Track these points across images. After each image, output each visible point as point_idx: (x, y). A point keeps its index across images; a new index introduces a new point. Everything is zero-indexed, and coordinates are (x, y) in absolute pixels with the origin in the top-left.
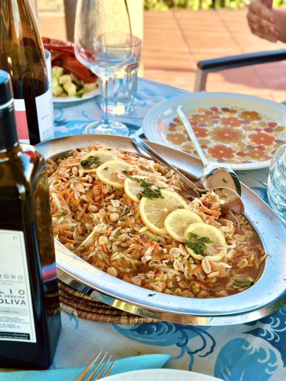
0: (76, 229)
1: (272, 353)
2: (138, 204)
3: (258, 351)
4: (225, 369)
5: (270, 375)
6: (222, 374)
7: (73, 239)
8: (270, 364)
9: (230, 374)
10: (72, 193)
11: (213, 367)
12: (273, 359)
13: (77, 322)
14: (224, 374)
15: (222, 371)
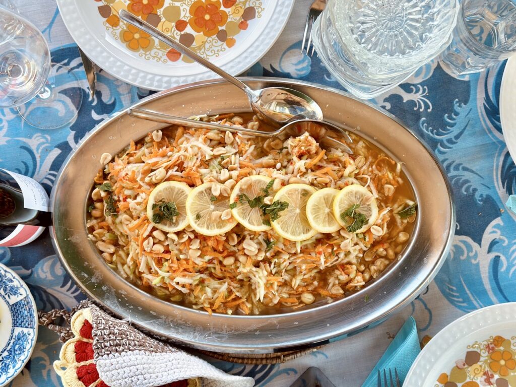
0: (232, 288)
1: (464, 242)
2: (272, 229)
3: (454, 251)
4: (448, 287)
5: (478, 263)
6: (450, 293)
7: (240, 298)
8: (471, 254)
9: (454, 288)
10: (190, 263)
11: (441, 294)
12: (469, 248)
13: (323, 354)
14: (452, 293)
15: (448, 291)
